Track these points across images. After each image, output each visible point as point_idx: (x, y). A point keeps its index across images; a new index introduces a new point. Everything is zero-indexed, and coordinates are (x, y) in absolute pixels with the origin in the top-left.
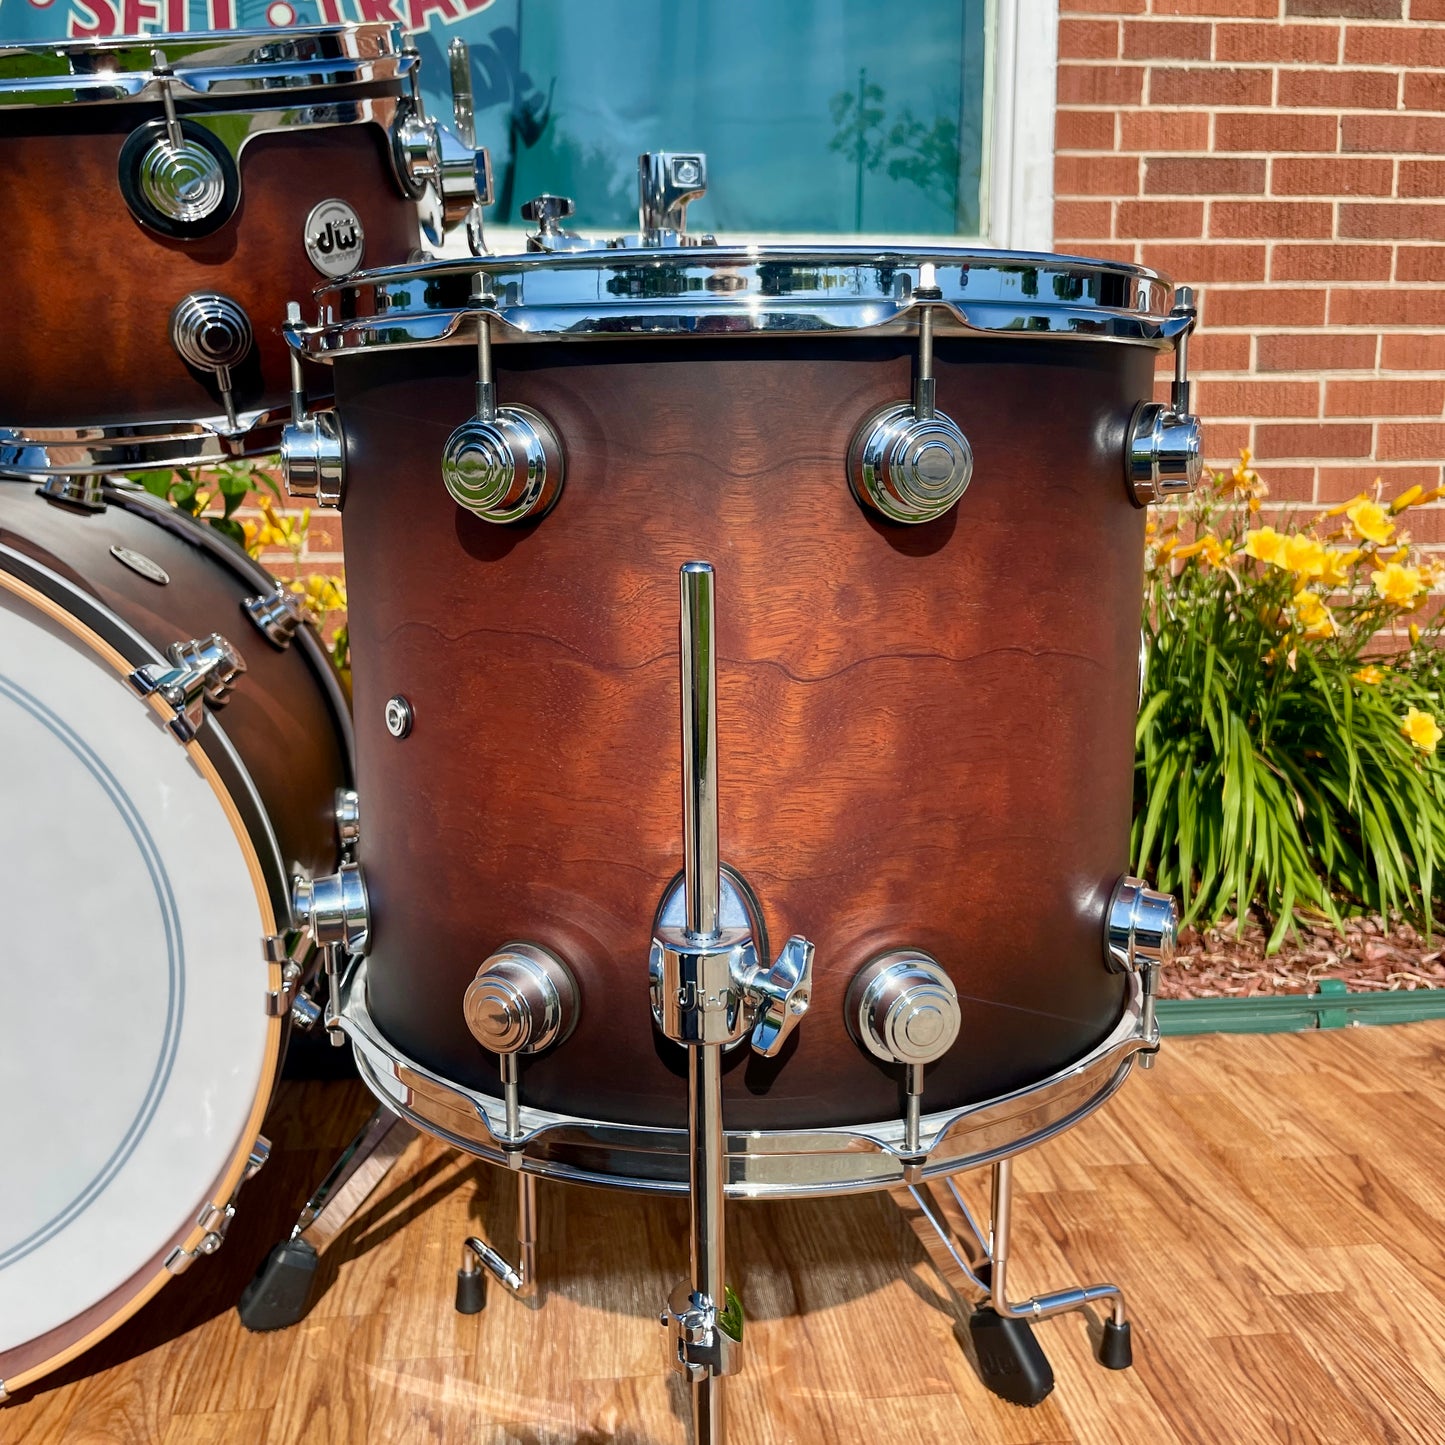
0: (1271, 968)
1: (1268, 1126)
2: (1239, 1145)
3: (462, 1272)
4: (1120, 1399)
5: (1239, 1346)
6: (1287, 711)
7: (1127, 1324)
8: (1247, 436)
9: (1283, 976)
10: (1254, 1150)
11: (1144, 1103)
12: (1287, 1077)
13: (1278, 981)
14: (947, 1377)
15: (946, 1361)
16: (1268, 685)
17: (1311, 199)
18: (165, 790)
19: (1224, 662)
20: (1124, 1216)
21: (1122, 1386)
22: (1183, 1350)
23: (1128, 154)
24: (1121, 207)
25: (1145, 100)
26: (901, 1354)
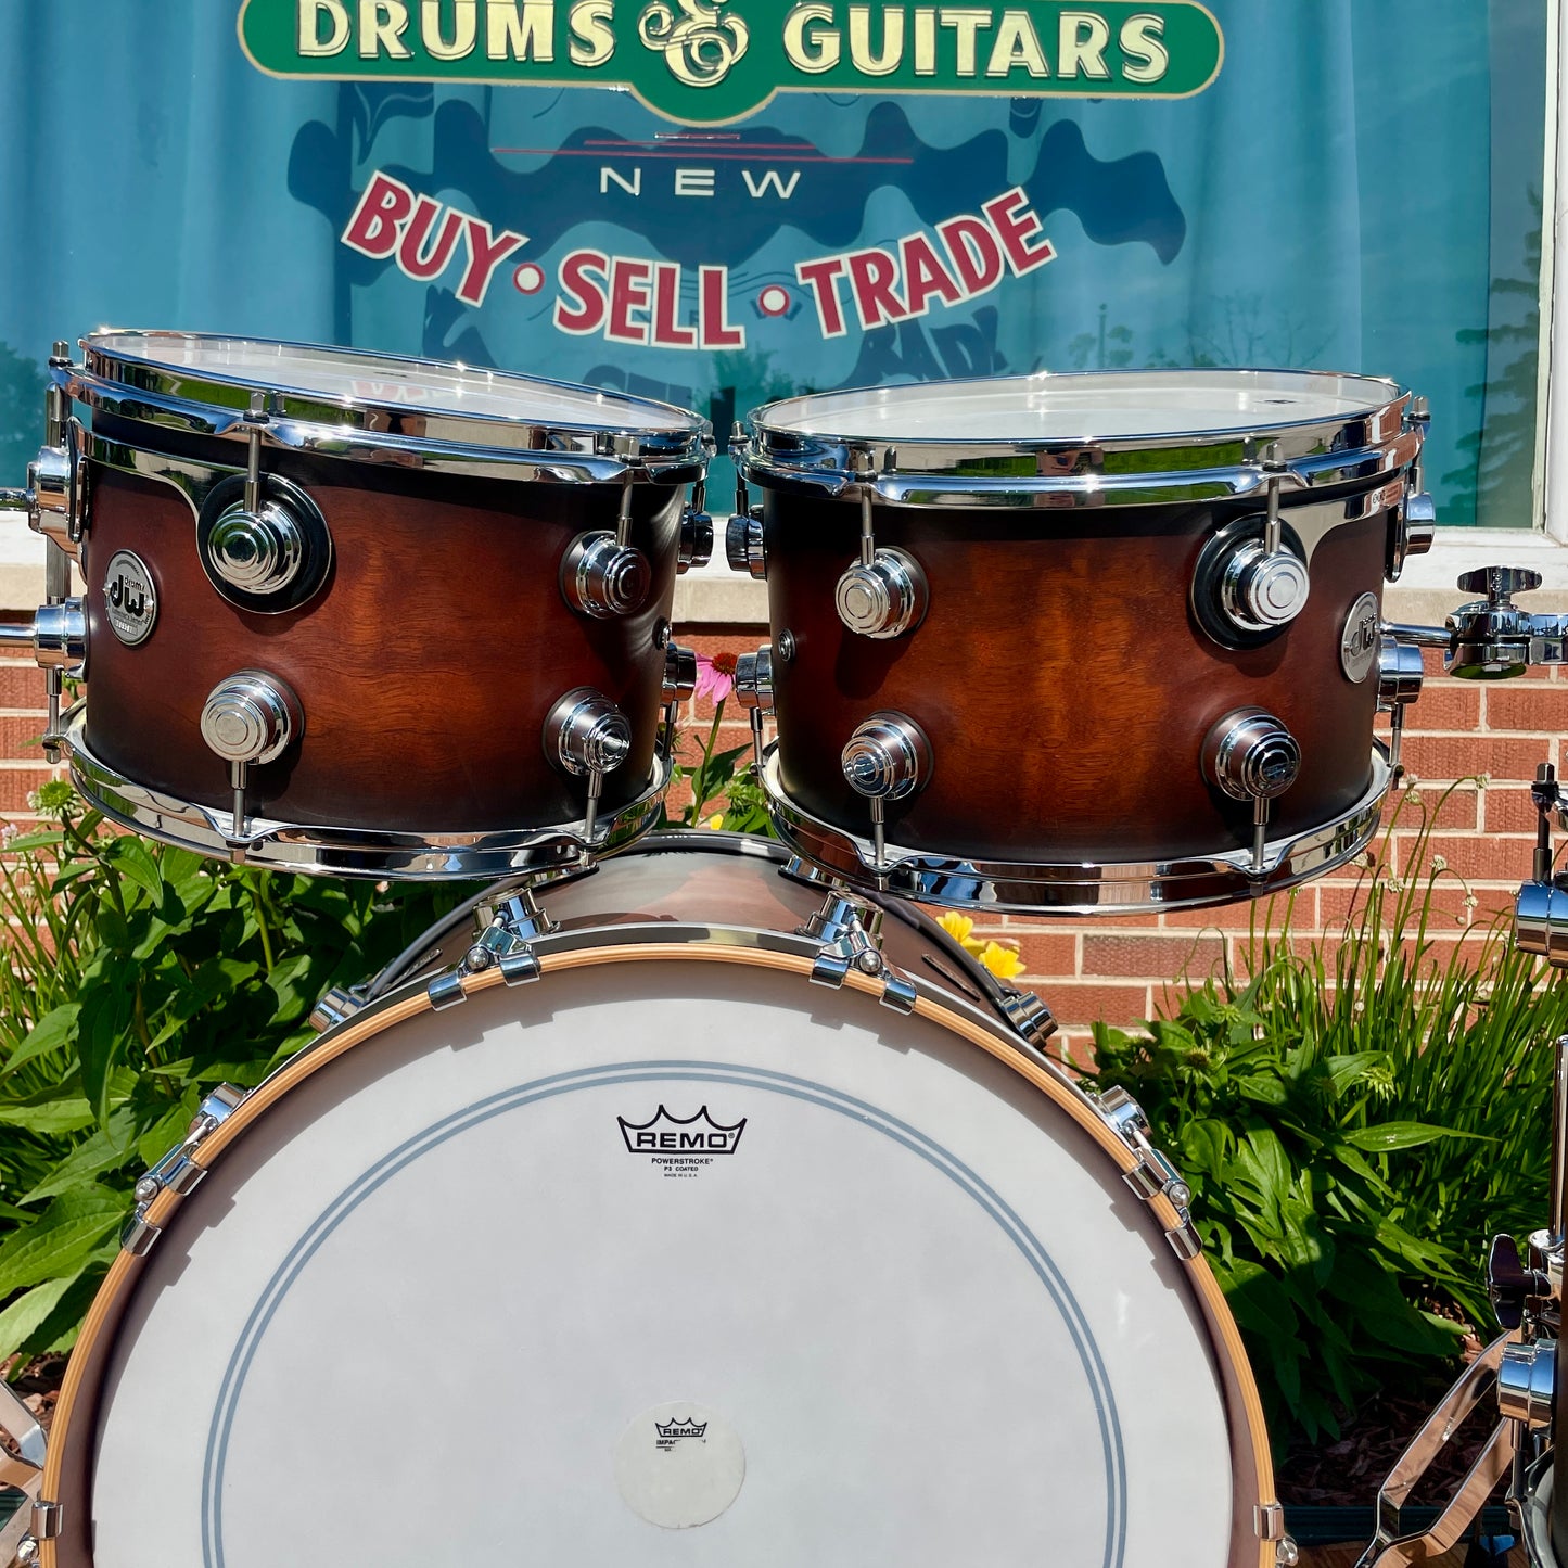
18: (1123, 1300)
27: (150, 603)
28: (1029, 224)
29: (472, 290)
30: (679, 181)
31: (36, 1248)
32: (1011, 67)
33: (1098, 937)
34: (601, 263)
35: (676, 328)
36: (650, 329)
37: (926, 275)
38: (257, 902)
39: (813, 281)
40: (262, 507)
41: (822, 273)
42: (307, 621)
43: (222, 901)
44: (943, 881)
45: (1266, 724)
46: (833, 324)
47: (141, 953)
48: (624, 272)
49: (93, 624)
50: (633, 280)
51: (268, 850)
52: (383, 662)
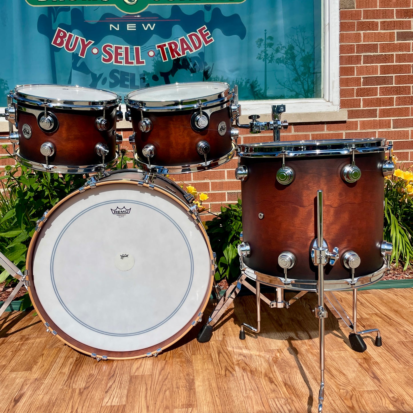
0: (404, 274)
1: (407, 306)
2: (400, 309)
3: (241, 331)
4: (380, 351)
5: (404, 343)
6: (405, 213)
7: (380, 337)
9: (408, 275)
10: (404, 310)
12: (410, 296)
13: (406, 276)
14: (344, 348)
15: (343, 346)
16: (400, 207)
17: (405, 85)
19: (389, 201)
20: (376, 322)
21: (380, 349)
22: (392, 343)
23: (358, 76)
24: (357, 89)
25: (362, 63)
26: (334, 345)
27: (30, 132)
28: (208, 34)
29: (82, 54)
30: (128, 27)
31: (11, 255)
33: (230, 193)
34: (111, 47)
35: (129, 61)
36: (124, 61)
37: (185, 47)
38: (47, 188)
39: (160, 49)
40: (47, 117)
41: (161, 47)
42: (55, 134)
43: (40, 188)
44: (162, 170)
45: (205, 143)
46: (165, 59)
47: (26, 198)
48: (117, 48)
49: (20, 136)
50: (119, 50)
51: (52, 170)
52: (68, 140)
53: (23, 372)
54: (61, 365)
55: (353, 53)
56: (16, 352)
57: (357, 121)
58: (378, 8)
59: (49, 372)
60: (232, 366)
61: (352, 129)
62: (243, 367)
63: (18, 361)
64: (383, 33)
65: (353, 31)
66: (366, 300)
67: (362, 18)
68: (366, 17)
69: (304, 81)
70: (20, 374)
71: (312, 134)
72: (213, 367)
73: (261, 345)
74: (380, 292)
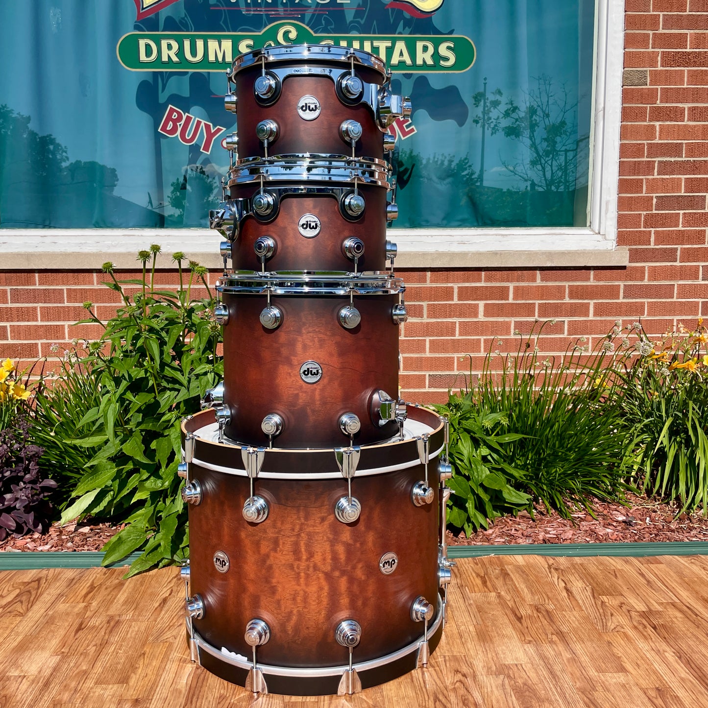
4: (682, 676)
8: (699, 306)
11: (675, 580)
15: (622, 663)
20: (674, 620)
23: (648, 195)
24: (646, 216)
25: (656, 173)
26: (606, 660)
28: (406, 121)
29: (206, 148)
31: (91, 480)
32: (399, 62)
33: (434, 375)
38: (152, 375)
43: (142, 375)
53: (116, 686)
54: (174, 675)
55: (641, 157)
56: (102, 647)
57: (644, 267)
58: (685, 86)
59: (157, 688)
60: (445, 692)
61: (636, 279)
62: (462, 696)
63: (107, 663)
64: (693, 125)
65: (643, 121)
66: (656, 576)
67: (658, 102)
68: (665, 99)
69: (546, 164)
70: (111, 689)
71: (569, 285)
72: (414, 694)
73: (490, 656)
74: (678, 560)
